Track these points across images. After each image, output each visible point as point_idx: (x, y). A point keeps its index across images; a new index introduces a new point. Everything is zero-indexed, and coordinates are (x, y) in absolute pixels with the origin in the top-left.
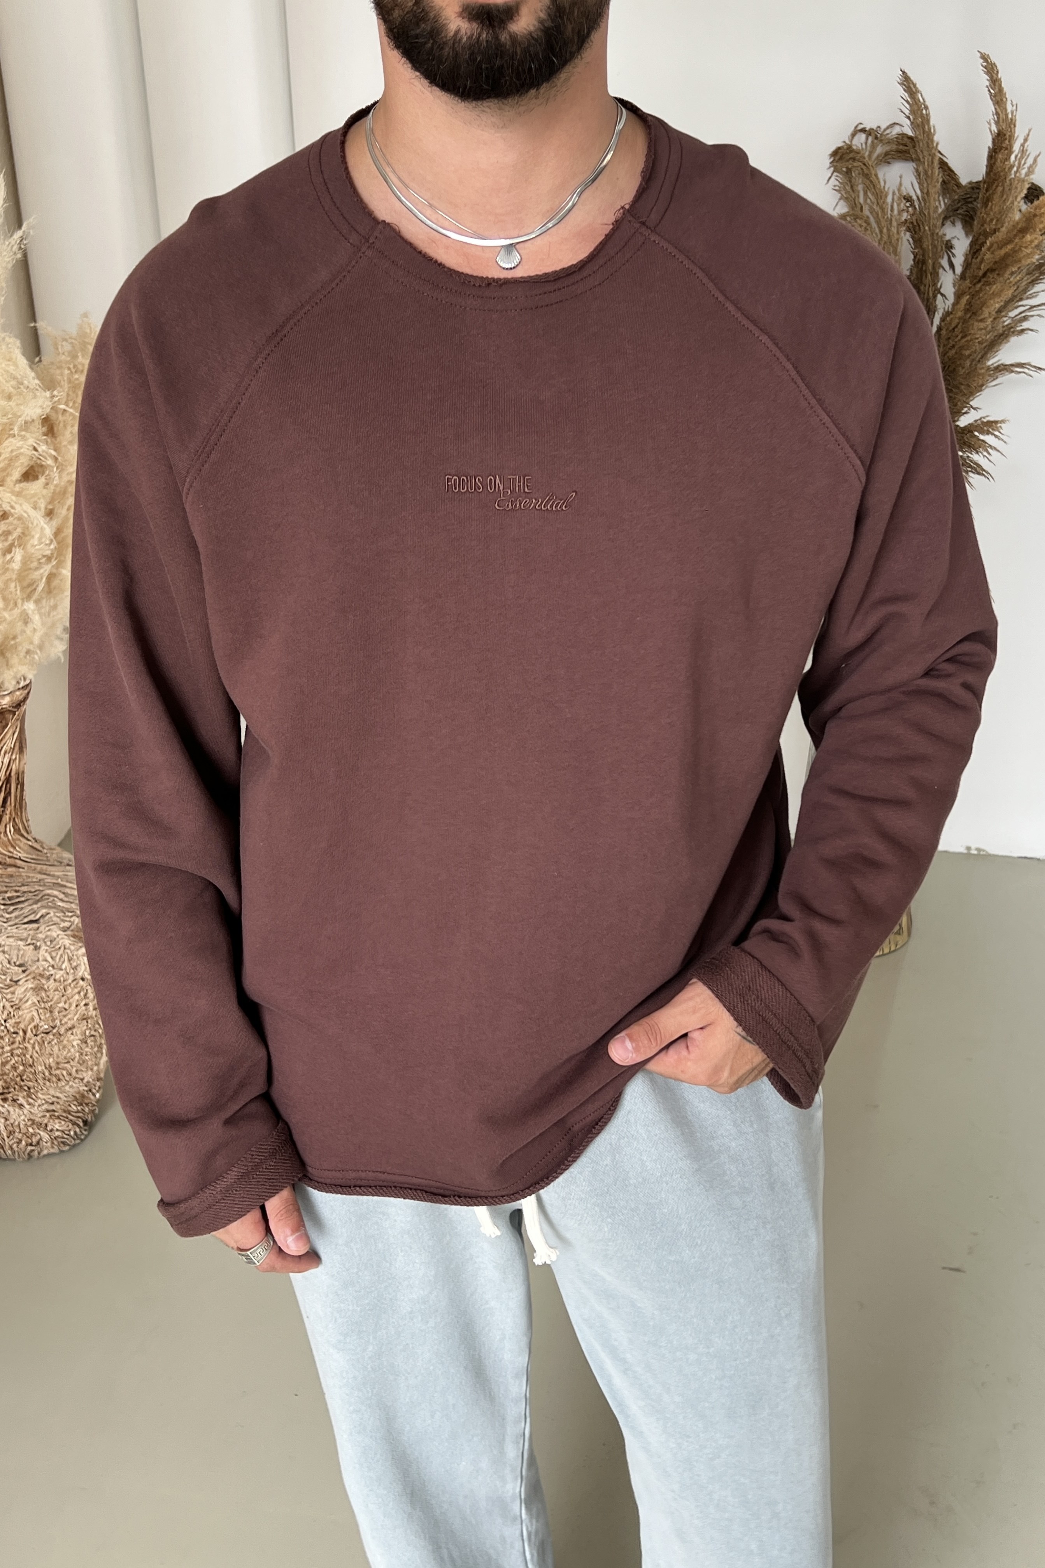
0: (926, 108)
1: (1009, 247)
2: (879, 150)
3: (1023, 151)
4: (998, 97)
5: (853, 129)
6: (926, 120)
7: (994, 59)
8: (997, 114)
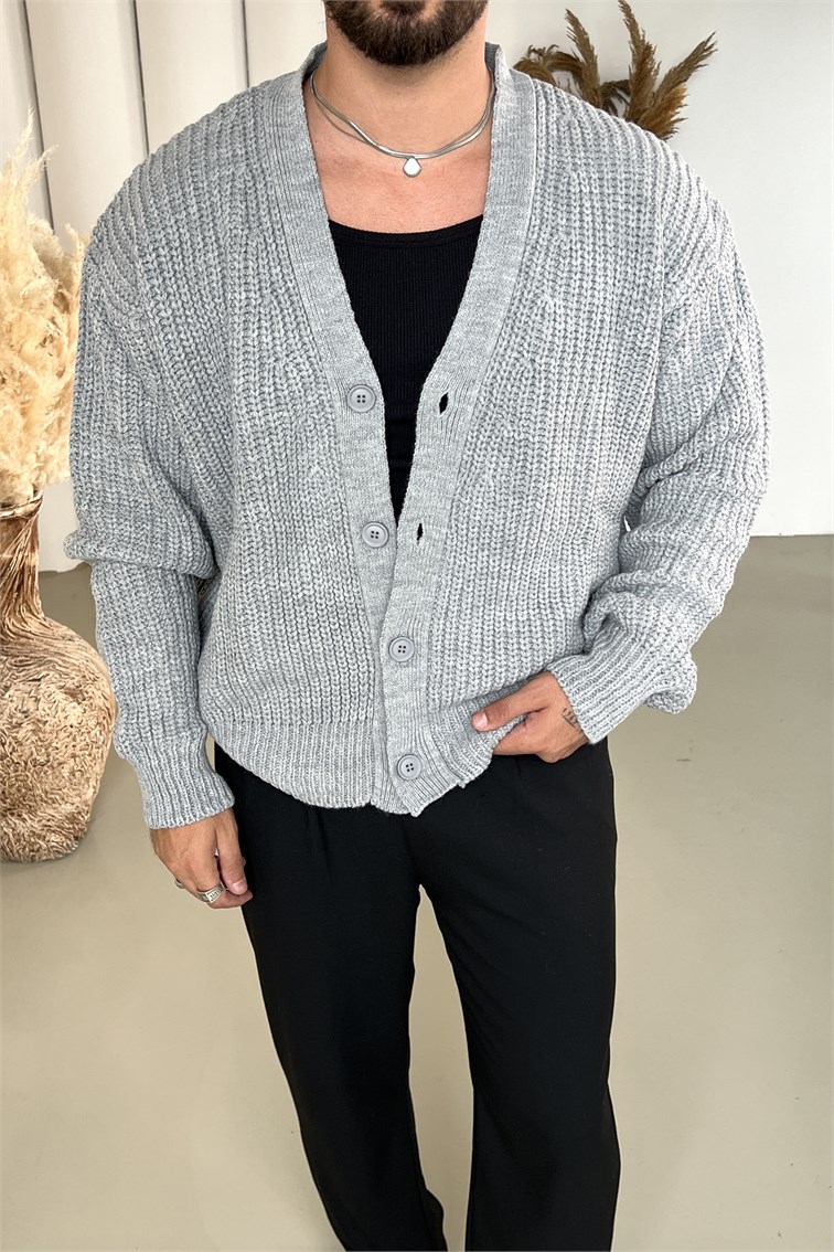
0: (586, 34)
1: (659, 119)
2: (549, 62)
4: (632, 25)
5: (526, 50)
8: (633, 36)
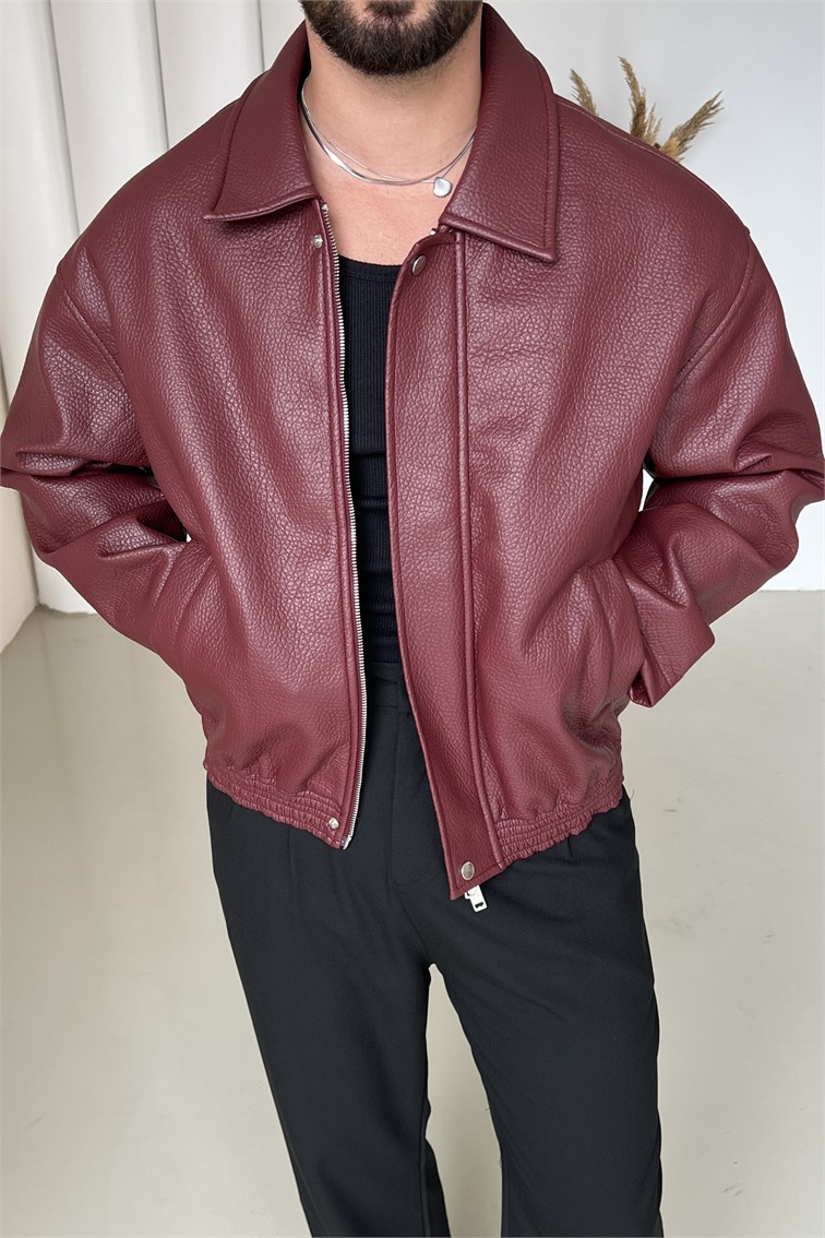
0: (588, 92)
3: (652, 117)
4: (634, 85)
6: (590, 100)
7: (629, 61)
8: (633, 94)
